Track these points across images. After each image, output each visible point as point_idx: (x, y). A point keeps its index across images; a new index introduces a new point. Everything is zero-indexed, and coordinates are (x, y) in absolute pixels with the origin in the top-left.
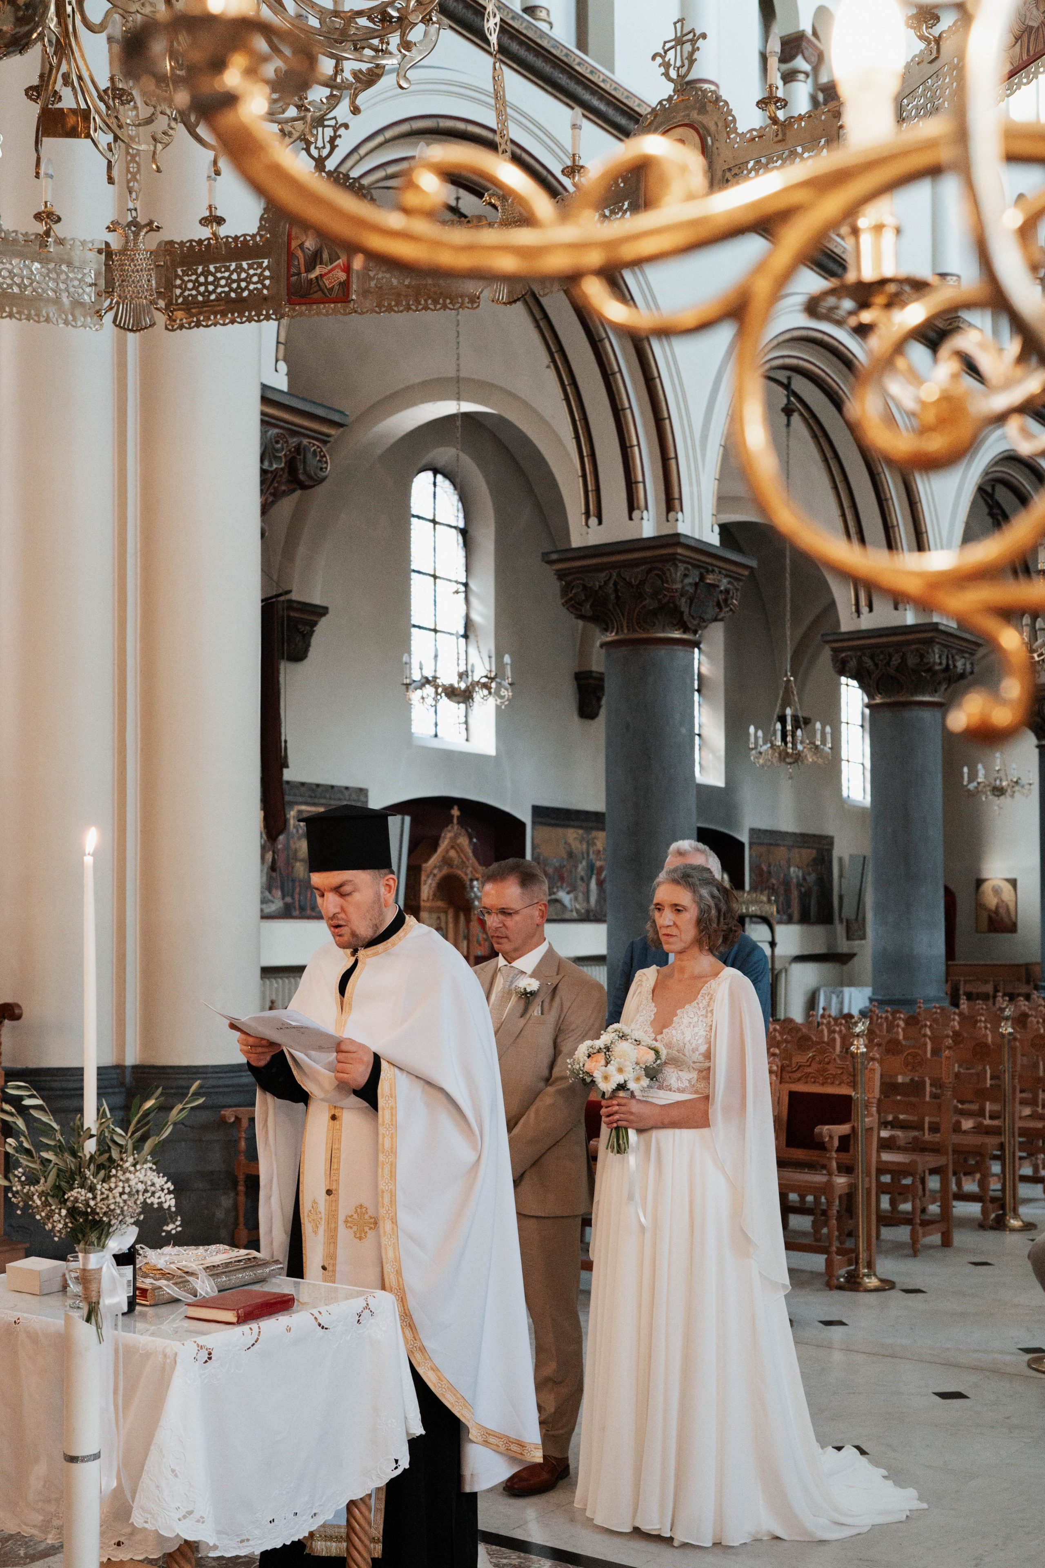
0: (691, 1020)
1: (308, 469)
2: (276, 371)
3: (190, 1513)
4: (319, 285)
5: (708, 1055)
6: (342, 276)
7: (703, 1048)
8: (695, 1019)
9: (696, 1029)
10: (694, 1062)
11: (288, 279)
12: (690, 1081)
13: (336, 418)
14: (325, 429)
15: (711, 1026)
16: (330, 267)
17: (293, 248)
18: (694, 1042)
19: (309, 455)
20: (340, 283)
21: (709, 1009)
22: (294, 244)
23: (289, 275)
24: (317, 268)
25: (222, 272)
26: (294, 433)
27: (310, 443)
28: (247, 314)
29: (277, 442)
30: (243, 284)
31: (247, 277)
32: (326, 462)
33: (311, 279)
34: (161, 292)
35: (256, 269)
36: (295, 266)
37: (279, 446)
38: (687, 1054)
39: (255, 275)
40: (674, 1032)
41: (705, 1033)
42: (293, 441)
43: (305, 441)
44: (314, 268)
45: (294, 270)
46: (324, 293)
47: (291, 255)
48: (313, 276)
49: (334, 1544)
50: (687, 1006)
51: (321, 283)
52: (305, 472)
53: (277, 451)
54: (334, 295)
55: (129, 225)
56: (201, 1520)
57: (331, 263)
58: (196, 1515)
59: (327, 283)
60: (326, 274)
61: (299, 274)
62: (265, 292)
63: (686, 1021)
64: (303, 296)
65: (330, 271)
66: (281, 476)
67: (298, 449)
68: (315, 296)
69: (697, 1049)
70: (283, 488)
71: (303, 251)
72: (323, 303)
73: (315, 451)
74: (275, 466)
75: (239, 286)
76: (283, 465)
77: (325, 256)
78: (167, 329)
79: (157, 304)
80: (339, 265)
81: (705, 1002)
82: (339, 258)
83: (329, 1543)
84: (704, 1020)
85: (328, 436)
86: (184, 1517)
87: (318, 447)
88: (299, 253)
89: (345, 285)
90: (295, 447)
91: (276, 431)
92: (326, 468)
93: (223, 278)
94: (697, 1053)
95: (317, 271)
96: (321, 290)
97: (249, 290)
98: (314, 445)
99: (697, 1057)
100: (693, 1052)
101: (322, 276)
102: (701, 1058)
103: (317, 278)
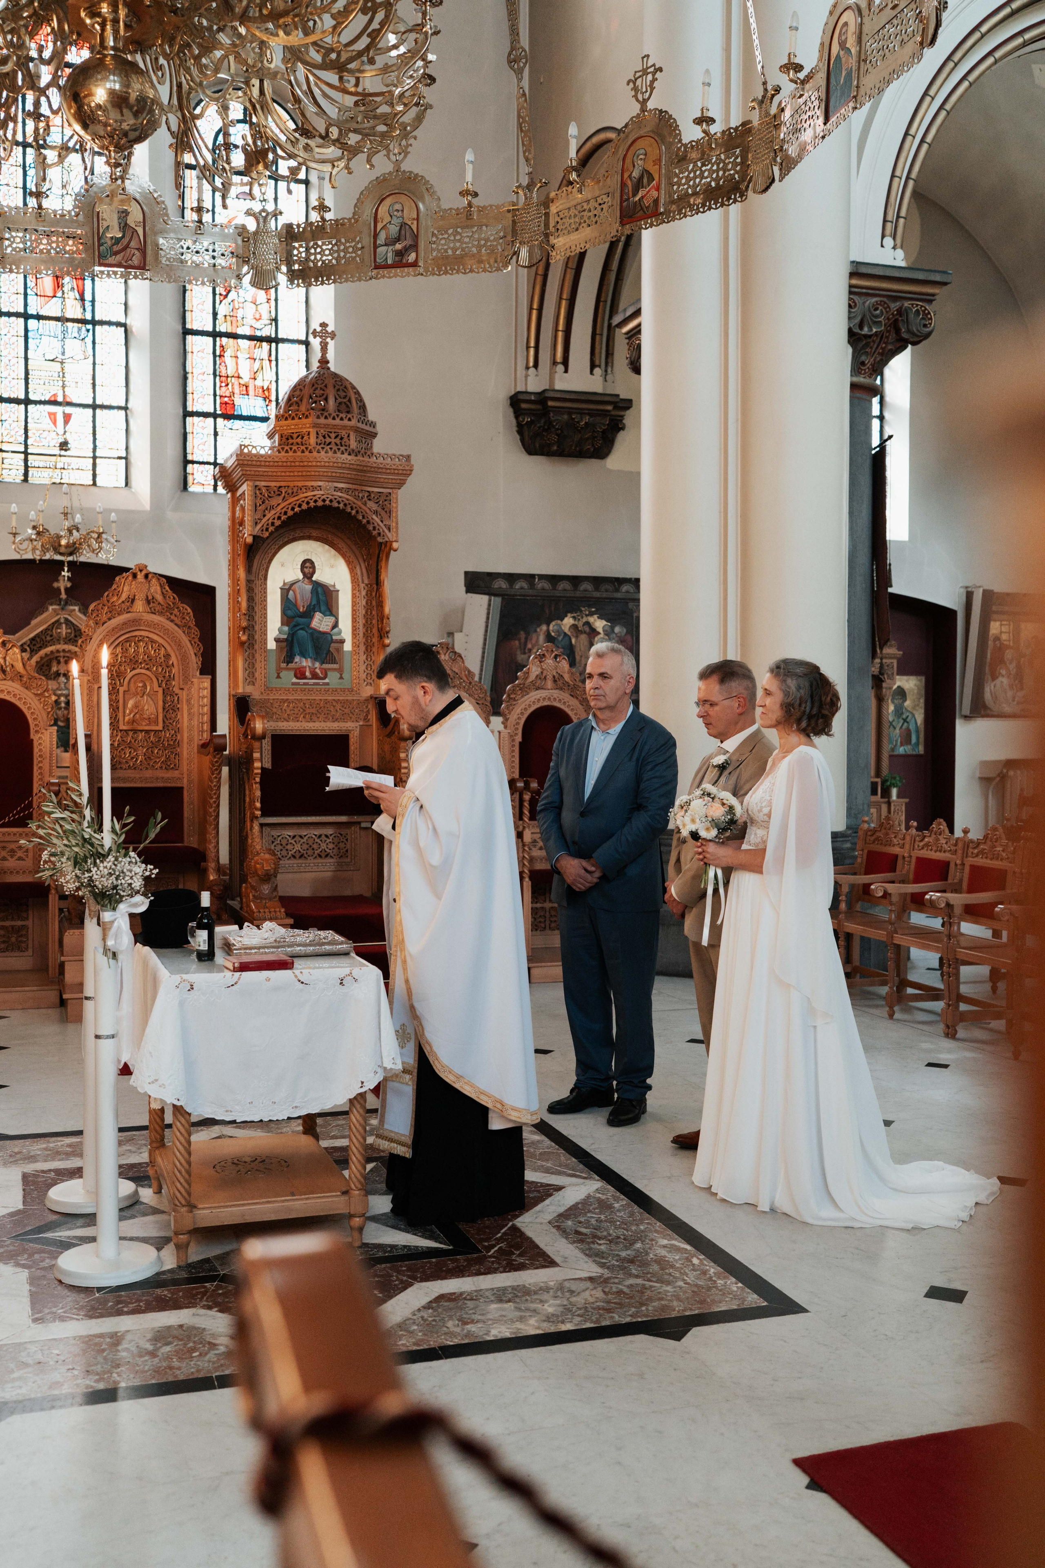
1: (910, 327)
2: (882, 246)
3: (156, 1080)
13: (938, 278)
14: (929, 290)
19: (911, 316)
22: (626, 175)
26: (895, 299)
27: (912, 305)
29: (876, 309)
32: (931, 319)
37: (878, 312)
42: (894, 306)
43: (907, 304)
45: (625, 197)
52: (909, 331)
53: (877, 316)
56: (163, 1086)
58: (160, 1082)
64: (631, 217)
65: (648, 192)
66: (887, 337)
67: (900, 311)
68: (639, 215)
70: (890, 347)
73: (917, 310)
74: (874, 330)
76: (883, 328)
85: (933, 295)
86: (153, 1082)
87: (922, 306)
88: (629, 182)
90: (897, 310)
91: (874, 300)
92: (931, 324)
98: (917, 305)
101: (642, 197)
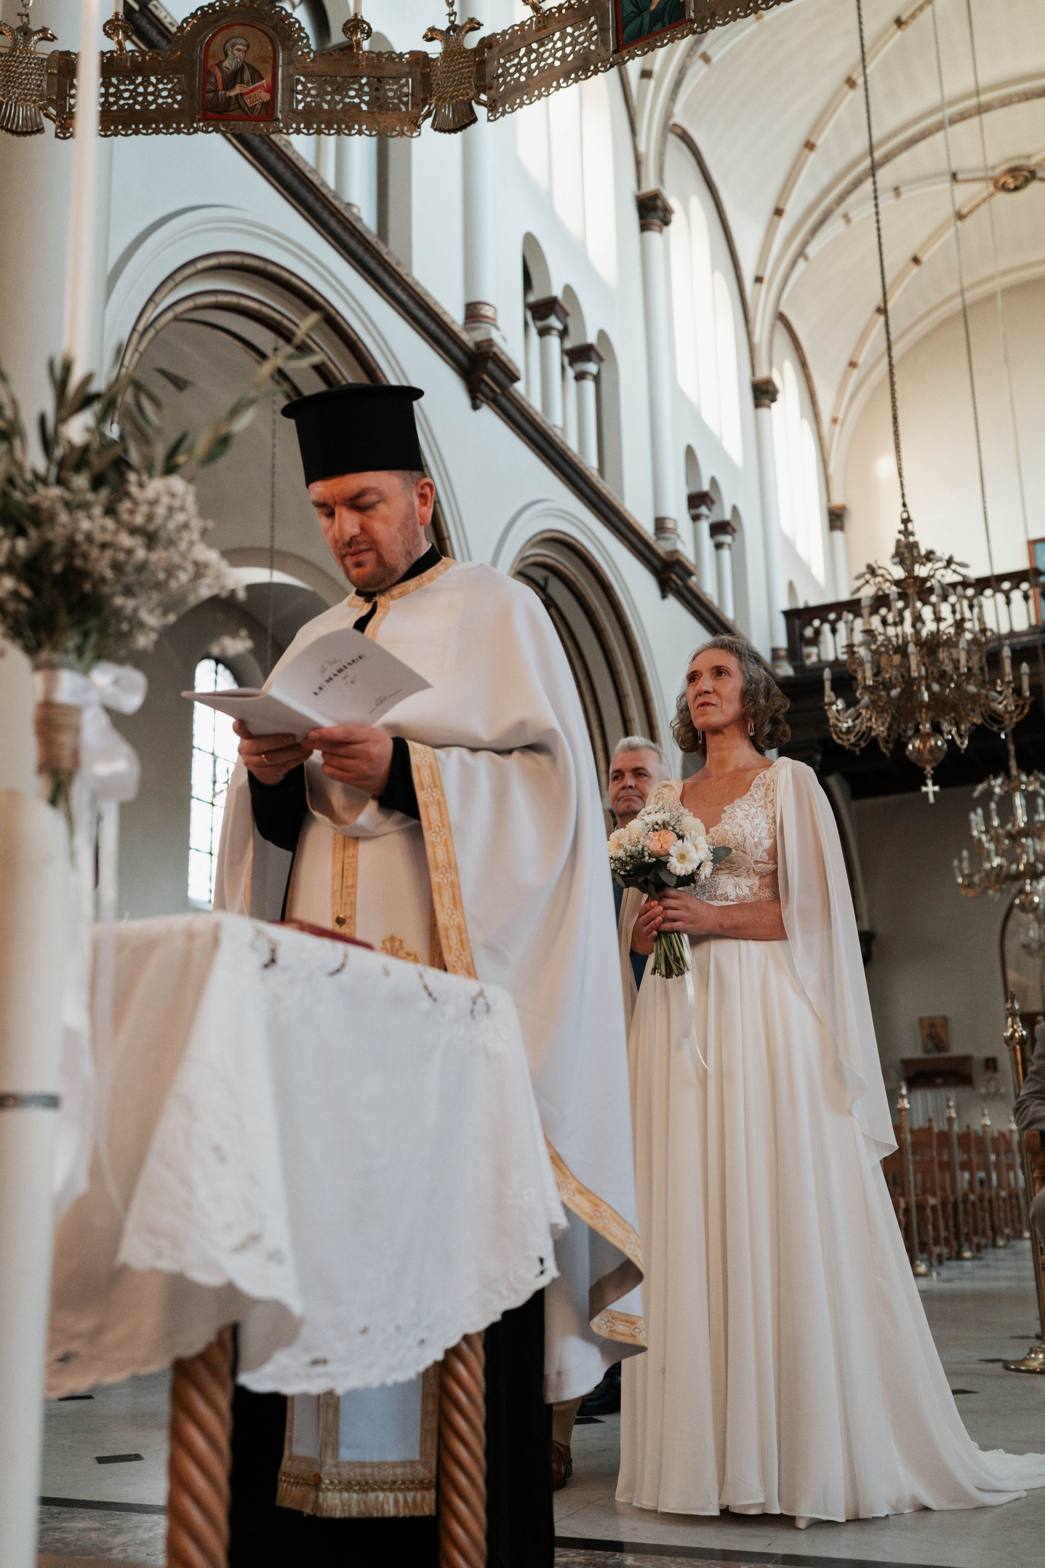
0: (747, 813)
4: (238, 103)
5: (774, 854)
6: (266, 97)
7: (767, 843)
8: (753, 810)
9: (756, 821)
10: (756, 862)
11: (204, 96)
12: (750, 888)
15: (774, 818)
16: (251, 87)
17: (210, 65)
18: (757, 835)
20: (263, 103)
21: (768, 800)
22: (211, 62)
23: (205, 91)
24: (237, 87)
25: (125, 85)
28: (154, 126)
30: (150, 98)
31: (155, 91)
33: (230, 97)
34: (52, 100)
35: (166, 84)
36: (211, 83)
38: (748, 850)
39: (164, 89)
40: (727, 827)
41: (768, 826)
44: (234, 86)
45: (210, 87)
46: (244, 110)
47: (207, 73)
48: (232, 94)
49: (355, 1496)
50: (737, 801)
51: (241, 101)
54: (256, 113)
55: (19, 29)
56: (274, 1256)
57: (253, 83)
59: (248, 102)
60: (247, 93)
61: (216, 91)
62: (176, 106)
63: (739, 813)
64: (219, 113)
65: (252, 91)
68: (235, 113)
69: (761, 844)
71: (221, 70)
72: (241, 120)
75: (145, 99)
77: (247, 75)
78: (57, 136)
79: (46, 109)
80: (261, 86)
81: (761, 793)
82: (262, 79)
83: (345, 1495)
84: (764, 811)
88: (217, 71)
89: (270, 106)
93: (126, 90)
94: (761, 849)
95: (238, 90)
96: (241, 107)
97: (157, 103)
99: (761, 854)
100: (756, 848)
101: (242, 95)
102: (766, 857)
103: (236, 96)
